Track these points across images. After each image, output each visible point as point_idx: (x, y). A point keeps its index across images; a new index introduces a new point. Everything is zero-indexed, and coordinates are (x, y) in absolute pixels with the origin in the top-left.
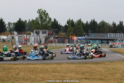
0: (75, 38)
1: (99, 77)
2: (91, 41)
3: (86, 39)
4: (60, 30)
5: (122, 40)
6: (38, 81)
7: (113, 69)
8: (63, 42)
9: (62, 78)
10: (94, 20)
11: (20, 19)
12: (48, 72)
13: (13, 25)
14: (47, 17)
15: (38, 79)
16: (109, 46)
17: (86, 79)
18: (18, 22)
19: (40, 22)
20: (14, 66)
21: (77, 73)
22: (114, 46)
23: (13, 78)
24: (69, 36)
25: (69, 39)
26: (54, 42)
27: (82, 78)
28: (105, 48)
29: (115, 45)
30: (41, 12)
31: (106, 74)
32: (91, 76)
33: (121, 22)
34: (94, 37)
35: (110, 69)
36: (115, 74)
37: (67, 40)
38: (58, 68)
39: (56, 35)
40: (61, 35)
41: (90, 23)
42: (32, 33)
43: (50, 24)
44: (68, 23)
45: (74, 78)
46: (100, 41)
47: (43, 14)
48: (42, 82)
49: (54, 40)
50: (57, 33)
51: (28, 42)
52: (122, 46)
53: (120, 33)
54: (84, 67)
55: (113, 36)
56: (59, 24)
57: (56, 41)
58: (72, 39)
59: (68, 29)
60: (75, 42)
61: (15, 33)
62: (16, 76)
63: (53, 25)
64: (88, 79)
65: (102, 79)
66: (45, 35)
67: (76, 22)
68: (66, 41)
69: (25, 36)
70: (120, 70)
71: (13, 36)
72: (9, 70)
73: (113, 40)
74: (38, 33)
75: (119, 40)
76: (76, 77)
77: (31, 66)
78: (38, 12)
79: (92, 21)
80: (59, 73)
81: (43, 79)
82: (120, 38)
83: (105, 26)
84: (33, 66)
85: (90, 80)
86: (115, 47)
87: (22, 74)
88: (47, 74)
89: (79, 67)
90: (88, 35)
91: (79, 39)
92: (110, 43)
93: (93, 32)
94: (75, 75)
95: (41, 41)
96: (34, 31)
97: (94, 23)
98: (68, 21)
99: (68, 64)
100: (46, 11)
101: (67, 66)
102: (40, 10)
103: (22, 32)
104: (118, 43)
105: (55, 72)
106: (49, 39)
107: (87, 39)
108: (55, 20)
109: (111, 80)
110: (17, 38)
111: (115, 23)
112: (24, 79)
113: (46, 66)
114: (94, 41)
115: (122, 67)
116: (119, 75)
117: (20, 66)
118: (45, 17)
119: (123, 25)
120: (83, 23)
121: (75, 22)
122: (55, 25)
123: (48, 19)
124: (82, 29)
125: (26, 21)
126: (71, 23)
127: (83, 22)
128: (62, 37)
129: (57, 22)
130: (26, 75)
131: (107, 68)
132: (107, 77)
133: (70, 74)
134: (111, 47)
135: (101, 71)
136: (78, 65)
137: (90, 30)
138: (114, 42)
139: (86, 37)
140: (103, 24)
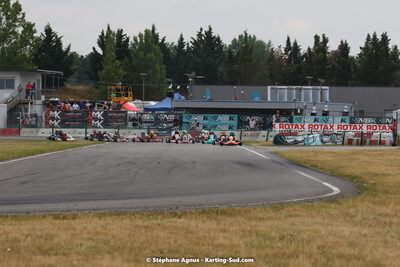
0: (131, 104)
3: (177, 109)
4: (68, 73)
5: (325, 114)
8: (84, 122)
10: (209, 33)
14: (16, 20)
16: (271, 139)
22: (290, 139)
24: (105, 96)
26: (47, 123)
28: (255, 149)
29: (295, 134)
33: (321, 40)
34: (210, 100)
37: (99, 115)
39: (52, 94)
40: (74, 93)
41: (195, 43)
43: (27, 50)
44: (102, 42)
46: (236, 117)
49: (47, 114)
50: (57, 84)
52: (325, 139)
53: (315, 83)
55: (290, 96)
56: (64, 48)
57: (53, 119)
59: (102, 68)
63: (39, 50)
66: (7, 94)
67: (135, 39)
68: (96, 119)
73: (287, 114)
75: (313, 114)
79: (200, 35)
82: (314, 104)
83: (253, 55)
86: (296, 143)
90: (184, 92)
91: (147, 110)
92: (277, 125)
93: (205, 82)
97: (208, 41)
98: (102, 37)
104: (306, 126)
106: (26, 110)
107: (182, 109)
108: (48, 31)
111: (295, 43)
114: (210, 116)
118: (7, 18)
119: (329, 50)
120: (163, 45)
121: (131, 40)
122: (50, 54)
123: (20, 30)
124: (160, 69)
126: (113, 42)
127: (164, 40)
129: (58, 42)
137: (193, 74)
138: (291, 121)
139: (179, 100)
140: (247, 47)
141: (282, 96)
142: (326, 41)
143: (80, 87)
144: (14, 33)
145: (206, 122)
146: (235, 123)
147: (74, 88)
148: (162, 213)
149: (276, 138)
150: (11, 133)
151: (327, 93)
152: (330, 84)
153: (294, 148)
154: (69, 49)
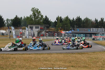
0: (63, 32)
1: (83, 65)
2: (77, 35)
3: (72, 33)
4: (50, 25)
5: (103, 34)
6: (32, 68)
7: (95, 58)
8: (53, 35)
9: (52, 66)
10: (79, 17)
11: (16, 16)
12: (40, 60)
13: (11, 22)
14: (39, 14)
15: (32, 66)
16: (92, 39)
17: (72, 66)
18: (15, 18)
19: (33, 19)
20: (12, 56)
21: (65, 61)
22: (96, 39)
23: (10, 66)
24: (58, 30)
25: (58, 33)
27: (69, 66)
28: (89, 41)
30: (34, 10)
31: (89, 62)
32: (76, 64)
34: (79, 31)
35: (93, 59)
36: (97, 62)
37: (56, 34)
38: (49, 57)
39: (47, 30)
40: (51, 29)
42: (26, 28)
43: (42, 21)
45: (62, 66)
46: (84, 34)
47: (36, 12)
48: (35, 69)
49: (46, 34)
50: (48, 28)
51: (23, 36)
52: (103, 39)
53: (101, 28)
54: (71, 56)
55: (96, 30)
56: (49, 20)
57: (47, 35)
58: (60, 33)
59: (57, 24)
60: (63, 35)
61: (13, 28)
62: (13, 64)
63: (44, 21)
64: (74, 67)
65: (86, 67)
66: (37, 30)
69: (21, 30)
70: (101, 59)
71: (10, 30)
72: (7, 59)
74: (31, 28)
75: (100, 34)
76: (64, 65)
77: (26, 56)
78: (31, 10)
79: (77, 18)
80: (50, 61)
81: (36, 67)
82: (101, 32)
83: (88, 22)
84: (28, 56)
85: (76, 68)
86: (97, 40)
87: (18, 63)
88: (39, 63)
89: (66, 57)
90: (74, 29)
91: (66, 33)
93: (78, 27)
94: (63, 63)
95: (34, 35)
96: (28, 26)
97: (79, 19)
98: (57, 18)
99: (57, 54)
100: (38, 10)
101: (56, 55)
102: (34, 8)
103: (18, 27)
104: (99, 37)
105: (46, 61)
106: (41, 33)
108: (46, 17)
109: (93, 68)
110: (14, 32)
111: (97, 20)
112: (20, 67)
113: (38, 56)
114: (79, 34)
115: (103, 56)
116: (101, 64)
117: (16, 56)
118: (38, 14)
119: (104, 21)
121: (63, 19)
122: (46, 21)
124: (69, 25)
125: (21, 18)
126: (59, 19)
128: (52, 32)
129: (48, 19)
130: (21, 63)
131: (90, 58)
132: (90, 65)
133: (59, 63)
134: (94, 39)
135: (85, 60)
136: (65, 55)
137: (76, 26)
138: (96, 35)
139: (73, 31)
140: (87, 20)
141: (94, 30)
142: (103, 19)
143: (53, 28)
144: (39, 17)
145: (78, 36)
146: (84, 36)
147: (51, 28)
148: (70, 53)
149: (93, 39)
150: (38, 38)
151: (103, 30)
152: (104, 28)
153: (97, 41)
154: (50, 20)
